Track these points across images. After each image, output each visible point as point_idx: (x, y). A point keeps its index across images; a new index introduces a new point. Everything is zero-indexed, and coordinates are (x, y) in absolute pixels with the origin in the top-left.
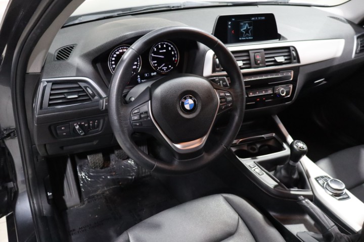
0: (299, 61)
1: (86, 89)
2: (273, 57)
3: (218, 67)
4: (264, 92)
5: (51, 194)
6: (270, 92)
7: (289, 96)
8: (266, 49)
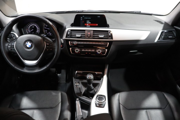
0: (112, 38)
1: (13, 37)
2: (98, 35)
3: (69, 36)
4: (90, 50)
5: (19, 78)
6: (93, 51)
7: (104, 55)
8: (94, 31)
